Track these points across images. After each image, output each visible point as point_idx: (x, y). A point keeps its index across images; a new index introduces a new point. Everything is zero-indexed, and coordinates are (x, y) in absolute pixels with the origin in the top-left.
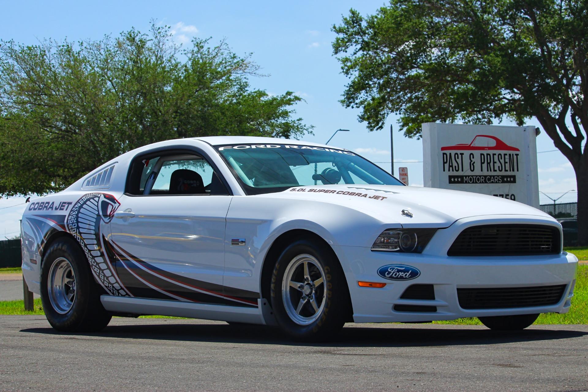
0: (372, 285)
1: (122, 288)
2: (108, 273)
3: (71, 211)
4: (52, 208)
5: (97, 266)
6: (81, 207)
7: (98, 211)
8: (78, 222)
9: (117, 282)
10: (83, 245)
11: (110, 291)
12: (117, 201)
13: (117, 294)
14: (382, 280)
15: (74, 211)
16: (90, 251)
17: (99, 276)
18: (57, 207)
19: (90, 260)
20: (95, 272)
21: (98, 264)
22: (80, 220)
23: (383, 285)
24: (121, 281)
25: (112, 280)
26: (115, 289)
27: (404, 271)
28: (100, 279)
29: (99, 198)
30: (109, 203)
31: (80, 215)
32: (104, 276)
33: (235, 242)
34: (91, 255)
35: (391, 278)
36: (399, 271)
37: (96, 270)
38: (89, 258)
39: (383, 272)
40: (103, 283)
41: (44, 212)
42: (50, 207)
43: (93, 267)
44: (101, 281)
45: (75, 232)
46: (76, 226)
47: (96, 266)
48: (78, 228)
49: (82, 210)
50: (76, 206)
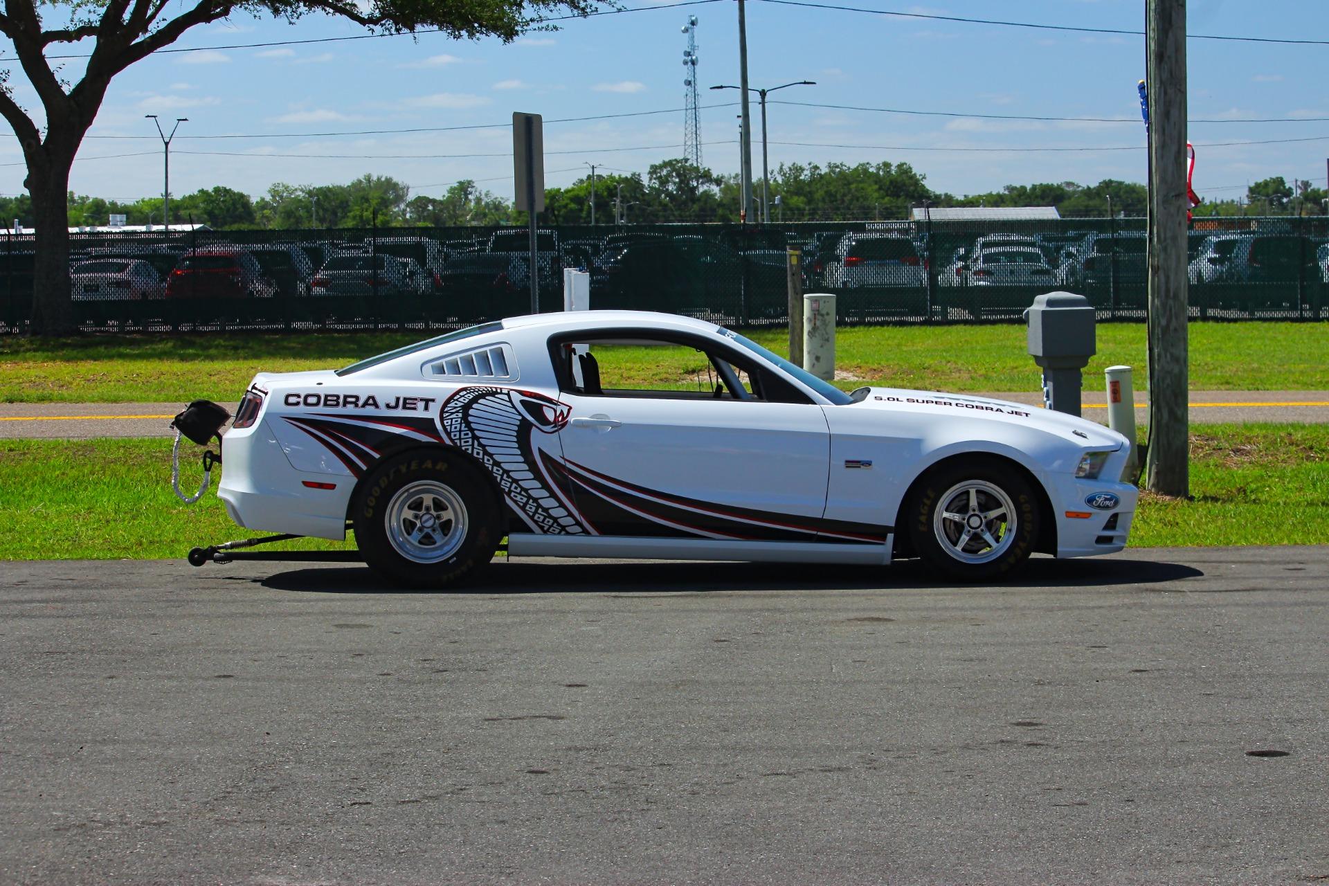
0: (1077, 515)
1: (578, 523)
2: (549, 503)
3: (442, 412)
4: (376, 405)
5: (523, 493)
6: (467, 407)
7: (520, 414)
8: (472, 430)
9: (570, 514)
10: (491, 462)
11: (542, 528)
12: (558, 401)
13: (557, 531)
14: (1086, 509)
15: (452, 413)
16: (507, 472)
17: (523, 508)
18: (393, 404)
19: (505, 485)
20: (516, 502)
21: (526, 490)
22: (473, 426)
23: (1086, 516)
24: (581, 512)
25: (558, 512)
26: (559, 524)
27: (1110, 500)
28: (525, 511)
29: (508, 394)
30: (542, 405)
31: (470, 419)
32: (539, 506)
33: (851, 464)
34: (509, 476)
35: (1099, 507)
36: (1106, 499)
37: (518, 498)
38: (503, 482)
39: (1090, 501)
40: (532, 518)
41: (350, 410)
42: (366, 404)
43: (512, 494)
44: (528, 515)
45: (470, 443)
46: (470, 435)
47: (520, 494)
48: (475, 437)
49: (471, 412)
50: (452, 404)
